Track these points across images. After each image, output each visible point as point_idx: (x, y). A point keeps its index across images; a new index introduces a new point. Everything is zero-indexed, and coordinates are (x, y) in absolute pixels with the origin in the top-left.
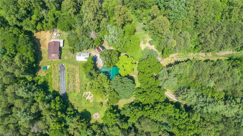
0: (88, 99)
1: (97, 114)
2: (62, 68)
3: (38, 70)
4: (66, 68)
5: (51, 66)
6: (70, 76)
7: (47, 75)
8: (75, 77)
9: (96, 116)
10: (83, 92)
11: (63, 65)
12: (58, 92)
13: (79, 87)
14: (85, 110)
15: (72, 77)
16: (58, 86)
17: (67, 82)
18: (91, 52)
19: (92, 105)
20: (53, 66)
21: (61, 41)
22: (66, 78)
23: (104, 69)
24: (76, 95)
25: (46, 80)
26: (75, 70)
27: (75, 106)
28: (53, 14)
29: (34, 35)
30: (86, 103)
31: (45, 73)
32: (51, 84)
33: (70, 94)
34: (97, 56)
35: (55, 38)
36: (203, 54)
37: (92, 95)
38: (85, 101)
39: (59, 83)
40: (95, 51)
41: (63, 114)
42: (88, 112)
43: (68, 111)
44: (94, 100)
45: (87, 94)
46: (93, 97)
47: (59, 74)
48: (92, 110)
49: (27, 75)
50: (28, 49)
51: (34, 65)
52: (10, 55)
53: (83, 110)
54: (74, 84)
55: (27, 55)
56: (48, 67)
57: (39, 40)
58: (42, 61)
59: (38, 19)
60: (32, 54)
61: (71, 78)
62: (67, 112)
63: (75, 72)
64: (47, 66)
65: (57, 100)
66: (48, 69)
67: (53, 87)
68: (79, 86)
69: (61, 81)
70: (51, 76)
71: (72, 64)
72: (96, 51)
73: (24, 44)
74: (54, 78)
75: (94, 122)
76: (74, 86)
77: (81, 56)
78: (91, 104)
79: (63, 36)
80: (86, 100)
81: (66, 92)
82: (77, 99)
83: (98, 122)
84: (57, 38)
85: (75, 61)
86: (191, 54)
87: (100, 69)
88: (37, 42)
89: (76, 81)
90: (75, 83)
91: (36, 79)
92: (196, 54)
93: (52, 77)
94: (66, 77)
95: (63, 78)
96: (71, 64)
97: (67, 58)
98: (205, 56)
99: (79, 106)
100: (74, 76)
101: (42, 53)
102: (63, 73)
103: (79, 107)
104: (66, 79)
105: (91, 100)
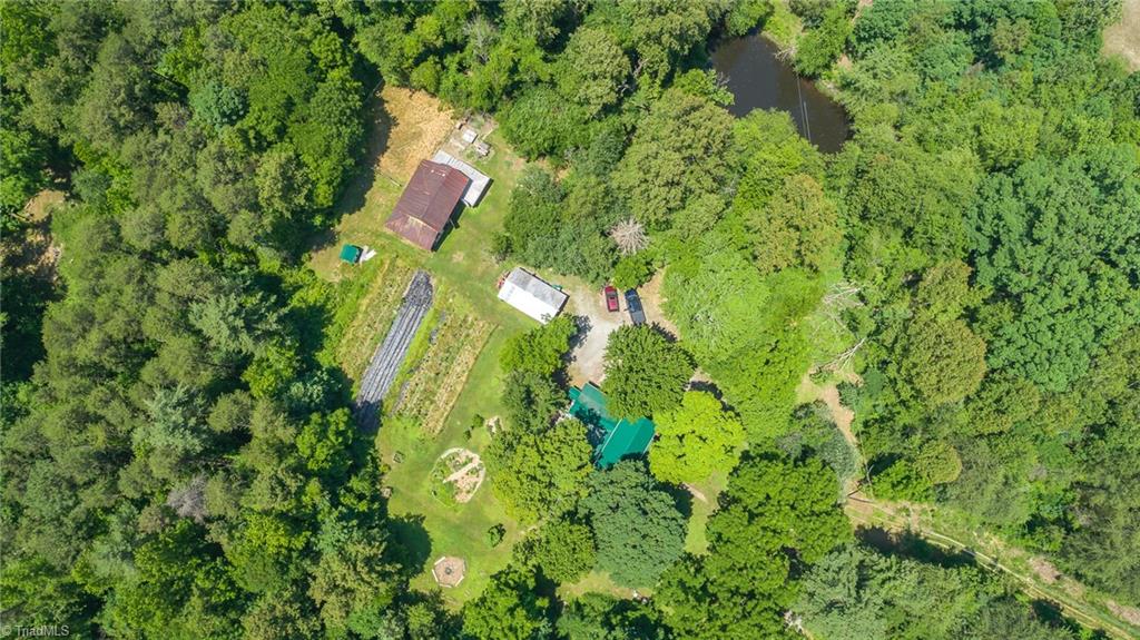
0: (456, 481)
1: (457, 564)
2: (420, 294)
3: (320, 247)
4: (436, 303)
5: (382, 261)
6: (434, 342)
7: (346, 285)
8: (454, 358)
9: (449, 572)
10: (450, 440)
11: (433, 282)
12: (352, 382)
13: (446, 414)
14: (420, 519)
15: (441, 354)
16: (365, 357)
17: (409, 361)
18: (574, 291)
19: (458, 514)
20: (388, 262)
21: (480, 182)
22: (416, 343)
23: (591, 397)
24: (415, 434)
25: (329, 307)
26: (471, 331)
27: (385, 479)
28: (513, 60)
29: (381, 89)
30: (435, 494)
31: (343, 271)
32: (341, 332)
33: (394, 417)
34: (591, 324)
35: (461, 153)
36: (1047, 571)
37: (482, 474)
38: (437, 484)
39: (373, 349)
40: (592, 299)
41: (325, 493)
42: (424, 534)
43: (350, 490)
44: (477, 499)
45: (464, 460)
46: (478, 486)
47: (395, 312)
48: (446, 538)
49: (272, 246)
50: (337, 145)
51: (318, 220)
52: (251, 134)
53: (409, 516)
54: (434, 387)
55: (316, 169)
56: (368, 256)
57: (390, 122)
58: (355, 216)
59: (439, 43)
60: (336, 174)
61: (436, 354)
62: (342, 492)
63: (462, 338)
64: (366, 248)
65: (333, 427)
66: (364, 262)
67: (343, 350)
68: (448, 409)
69: (388, 343)
70: (358, 298)
71: (470, 297)
72: (596, 302)
73: (329, 117)
74: (366, 312)
75: (428, 593)
76: (429, 395)
77: (524, 288)
78: (456, 511)
79: (494, 162)
80: (445, 481)
81: (381, 401)
82: (411, 454)
83: (442, 602)
84: (469, 156)
85: (489, 295)
86: (995, 540)
87: (572, 384)
88: (380, 129)
89: (445, 380)
90: (439, 386)
91: (292, 276)
92: (1016, 552)
93: (360, 305)
94: (416, 338)
95: (401, 333)
96: (465, 295)
97: (465, 263)
98: (1050, 580)
99: (402, 490)
100: (450, 355)
101: (374, 184)
102: (415, 317)
103: (398, 491)
104: (410, 346)
105: (464, 494)
